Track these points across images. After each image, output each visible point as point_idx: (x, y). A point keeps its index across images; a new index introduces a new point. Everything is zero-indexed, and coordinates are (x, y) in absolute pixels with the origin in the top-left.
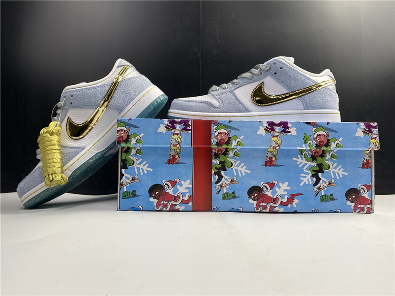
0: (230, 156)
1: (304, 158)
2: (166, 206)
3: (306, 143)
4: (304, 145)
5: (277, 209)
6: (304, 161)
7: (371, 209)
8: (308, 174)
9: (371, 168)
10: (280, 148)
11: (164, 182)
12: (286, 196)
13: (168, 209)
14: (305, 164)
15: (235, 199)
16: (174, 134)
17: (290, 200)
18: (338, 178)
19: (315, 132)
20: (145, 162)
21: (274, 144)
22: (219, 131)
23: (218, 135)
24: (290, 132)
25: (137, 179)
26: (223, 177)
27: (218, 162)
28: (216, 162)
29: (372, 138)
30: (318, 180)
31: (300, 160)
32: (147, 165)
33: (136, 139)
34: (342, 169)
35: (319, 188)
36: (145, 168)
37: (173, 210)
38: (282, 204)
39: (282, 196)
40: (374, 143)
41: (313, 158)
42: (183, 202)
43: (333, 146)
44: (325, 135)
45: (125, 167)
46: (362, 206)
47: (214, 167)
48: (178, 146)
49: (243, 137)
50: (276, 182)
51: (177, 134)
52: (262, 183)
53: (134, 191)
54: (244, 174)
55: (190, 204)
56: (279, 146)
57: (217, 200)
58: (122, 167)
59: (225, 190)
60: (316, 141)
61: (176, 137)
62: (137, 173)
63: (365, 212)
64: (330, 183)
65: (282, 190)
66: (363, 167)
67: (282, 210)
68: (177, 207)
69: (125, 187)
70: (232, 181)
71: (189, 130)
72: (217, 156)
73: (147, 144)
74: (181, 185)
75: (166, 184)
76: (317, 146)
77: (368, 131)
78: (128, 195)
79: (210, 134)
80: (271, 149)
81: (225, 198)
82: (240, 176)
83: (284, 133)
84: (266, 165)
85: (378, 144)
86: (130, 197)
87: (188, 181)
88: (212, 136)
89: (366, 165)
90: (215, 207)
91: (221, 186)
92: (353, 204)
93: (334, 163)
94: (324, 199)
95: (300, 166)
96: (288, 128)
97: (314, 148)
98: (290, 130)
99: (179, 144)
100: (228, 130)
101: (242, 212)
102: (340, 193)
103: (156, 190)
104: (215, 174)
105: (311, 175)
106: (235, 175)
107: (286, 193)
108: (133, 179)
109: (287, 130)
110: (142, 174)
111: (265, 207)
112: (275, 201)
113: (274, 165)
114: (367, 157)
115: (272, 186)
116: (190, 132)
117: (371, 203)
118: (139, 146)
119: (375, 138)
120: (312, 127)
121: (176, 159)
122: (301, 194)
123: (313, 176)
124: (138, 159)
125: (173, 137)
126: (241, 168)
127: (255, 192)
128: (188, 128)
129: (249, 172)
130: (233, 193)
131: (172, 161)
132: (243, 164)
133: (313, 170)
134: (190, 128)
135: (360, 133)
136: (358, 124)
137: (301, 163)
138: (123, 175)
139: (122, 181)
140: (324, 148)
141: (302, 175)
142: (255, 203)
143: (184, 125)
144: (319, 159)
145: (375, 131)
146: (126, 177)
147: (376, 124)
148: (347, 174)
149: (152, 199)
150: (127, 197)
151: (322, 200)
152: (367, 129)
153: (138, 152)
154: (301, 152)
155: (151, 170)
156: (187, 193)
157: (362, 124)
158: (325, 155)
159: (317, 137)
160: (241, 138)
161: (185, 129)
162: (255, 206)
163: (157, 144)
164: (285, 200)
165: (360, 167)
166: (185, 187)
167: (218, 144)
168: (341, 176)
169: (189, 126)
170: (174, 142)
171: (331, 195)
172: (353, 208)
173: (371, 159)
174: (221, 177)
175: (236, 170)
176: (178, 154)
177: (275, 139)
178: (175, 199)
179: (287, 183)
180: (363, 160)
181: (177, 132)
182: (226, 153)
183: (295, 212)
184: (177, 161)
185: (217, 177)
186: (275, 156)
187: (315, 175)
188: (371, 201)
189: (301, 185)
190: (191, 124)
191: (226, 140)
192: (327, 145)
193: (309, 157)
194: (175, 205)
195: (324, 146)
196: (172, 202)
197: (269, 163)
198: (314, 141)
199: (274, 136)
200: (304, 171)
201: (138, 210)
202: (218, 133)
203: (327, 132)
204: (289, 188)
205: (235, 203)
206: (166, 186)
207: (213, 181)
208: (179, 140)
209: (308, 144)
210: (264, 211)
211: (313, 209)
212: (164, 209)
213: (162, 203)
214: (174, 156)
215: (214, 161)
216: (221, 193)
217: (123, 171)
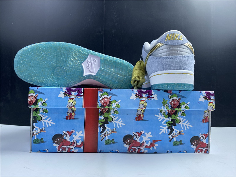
0: (111, 113)
1: (163, 115)
2: (65, 149)
3: (164, 105)
4: (162, 107)
5: (143, 151)
6: (163, 117)
7: (208, 150)
8: (165, 126)
9: (208, 122)
10: (145, 109)
11: (63, 132)
12: (150, 142)
13: (66, 151)
14: (164, 119)
15: (114, 144)
16: (70, 99)
17: (152, 145)
18: (186, 129)
19: (171, 97)
20: (50, 118)
21: (141, 106)
22: (103, 97)
23: (102, 100)
24: (153, 98)
25: (44, 130)
26: (106, 128)
27: (103, 118)
28: (101, 118)
29: (210, 103)
30: (172, 130)
31: (160, 117)
32: (51, 120)
33: (42, 102)
34: (189, 123)
35: (173, 136)
36: (50, 122)
37: (70, 151)
38: (147, 147)
39: (147, 142)
40: (211, 106)
41: (169, 115)
42: (77, 146)
43: (183, 108)
44: (177, 100)
45: (35, 121)
46: (201, 148)
47: (99, 122)
48: (73, 107)
49: (120, 101)
50: (143, 132)
51: (73, 99)
52: (133, 132)
53: (42, 139)
54: (121, 126)
55: (82, 148)
56: (145, 107)
57: (101, 145)
58: (33, 122)
59: (107, 138)
60: (171, 104)
61: (71, 101)
62: (44, 126)
63: (203, 152)
64: (180, 133)
65: (147, 137)
66: (203, 122)
67: (146, 151)
68: (73, 150)
69: (35, 136)
70: (112, 131)
71: (81, 96)
72: (102, 113)
73: (50, 106)
74: (76, 135)
75: (65, 134)
76: (172, 107)
77: (208, 97)
78: (37, 141)
79: (97, 98)
80: (140, 109)
81: (107, 143)
82: (118, 127)
83: (148, 98)
84: (136, 120)
85: (214, 107)
86: (39, 143)
87: (81, 132)
88: (98, 100)
89: (205, 120)
90: (100, 150)
91: (105, 135)
92: (195, 147)
93: (183, 119)
94: (175, 144)
95: (160, 121)
96: (152, 94)
97: (169, 109)
98: (153, 96)
99: (74, 106)
100: (110, 96)
101: (119, 153)
102: (186, 139)
103: (58, 138)
104: (101, 126)
105: (167, 127)
106: (115, 127)
107: (149, 139)
108: (41, 130)
109: (151, 96)
110: (48, 126)
111: (135, 150)
112: (141, 145)
113: (142, 120)
114: (206, 115)
115: (140, 134)
116: (82, 97)
117: (208, 146)
118: (45, 107)
119: (212, 103)
120: (168, 94)
121: (73, 116)
122: (160, 140)
123: (168, 128)
124: (45, 116)
125: (69, 101)
126: (119, 122)
127: (128, 138)
128: (81, 94)
129: (125, 125)
130: (113, 140)
131: (70, 117)
132: (120, 119)
133: (169, 124)
134: (82, 94)
135: (202, 99)
136: (201, 92)
137: (161, 118)
138: (34, 127)
139: (33, 132)
140: (177, 109)
141: (161, 127)
142: (128, 146)
143: (77, 92)
144: (173, 116)
145: (213, 97)
146: (37, 129)
147: (213, 92)
148: (192, 126)
149: (55, 145)
150: (37, 142)
151: (174, 145)
152: (207, 96)
153: (45, 111)
154: (161, 111)
155: (54, 124)
156: (80, 140)
157: (204, 92)
158: (177, 113)
159: (172, 102)
160: (119, 102)
161: (78, 95)
162: (128, 149)
163: (57, 106)
164: (149, 145)
165: (201, 122)
166: (79, 136)
167: (102, 106)
168: (188, 128)
169: (81, 93)
170: (70, 105)
171: (181, 141)
172: (195, 150)
173: (209, 116)
174: (104, 128)
175: (116, 124)
176: (74, 112)
177: (142, 102)
178: (71, 144)
179: (150, 133)
180: (203, 117)
181: (72, 97)
182: (108, 111)
183: (156, 153)
184: (73, 117)
185: (102, 128)
186: (143, 114)
187: (170, 127)
188: (208, 145)
189: (160, 134)
190: (83, 92)
191: (108, 103)
192: (179, 107)
193: (167, 114)
194: (72, 149)
195: (177, 108)
196: (69, 147)
197: (139, 118)
198: (170, 105)
199: (142, 101)
200: (163, 124)
201: (45, 152)
202: (103, 98)
203: (179, 98)
204: (152, 136)
205: (114, 147)
206: (65, 135)
207: (99, 131)
208: (74, 103)
209: (165, 106)
210: (134, 152)
211: (168, 151)
212: (64, 151)
213: (62, 147)
214: (71, 114)
215: (100, 117)
216: (104, 140)
217: (34, 124)
